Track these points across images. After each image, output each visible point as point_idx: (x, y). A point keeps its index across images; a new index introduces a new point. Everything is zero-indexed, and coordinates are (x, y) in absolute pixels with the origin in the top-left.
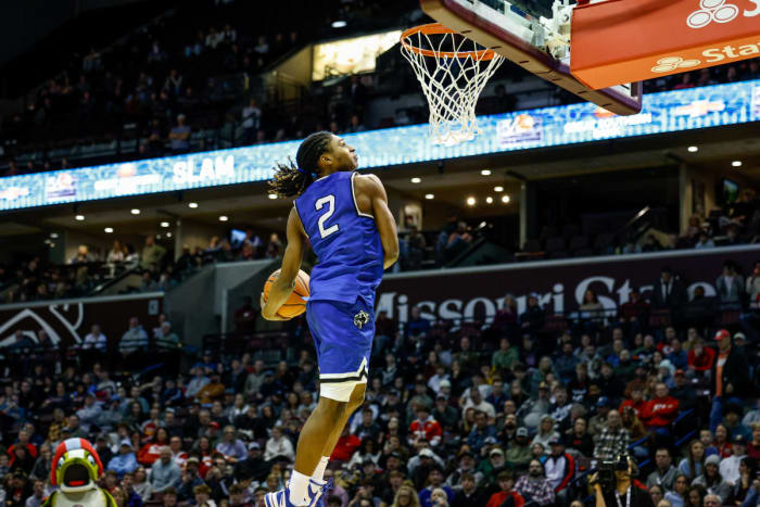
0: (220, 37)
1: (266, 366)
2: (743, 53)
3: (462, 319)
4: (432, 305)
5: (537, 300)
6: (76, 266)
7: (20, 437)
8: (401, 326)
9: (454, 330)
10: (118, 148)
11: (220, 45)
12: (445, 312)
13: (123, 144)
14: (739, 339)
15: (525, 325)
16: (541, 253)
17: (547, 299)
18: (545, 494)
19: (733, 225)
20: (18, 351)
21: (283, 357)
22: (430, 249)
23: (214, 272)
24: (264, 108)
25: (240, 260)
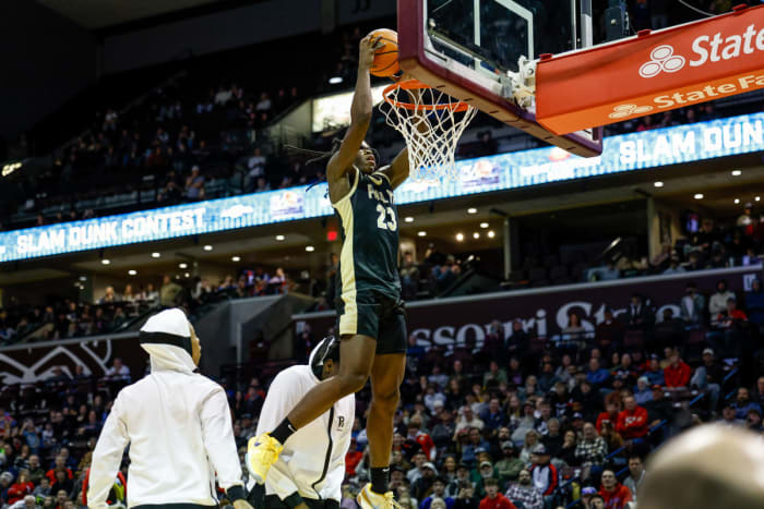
0: (227, 96)
4: (427, 332)
5: (521, 325)
6: (105, 306)
7: (57, 462)
9: (447, 354)
10: (139, 198)
11: (229, 103)
12: (438, 338)
13: (143, 194)
14: (708, 354)
15: (513, 347)
16: (525, 282)
17: (531, 323)
18: (535, 501)
19: (697, 252)
20: (53, 384)
22: (424, 281)
23: (230, 306)
24: (270, 157)
25: (252, 295)
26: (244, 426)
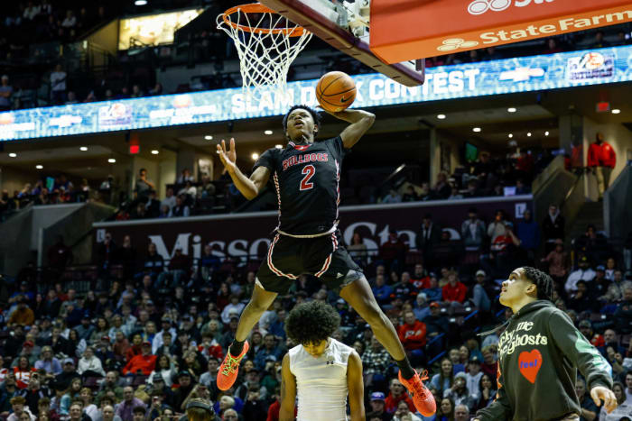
0: (36, 11)
1: (78, 295)
2: (514, 37)
3: (248, 256)
4: (222, 244)
8: (195, 262)
9: (241, 265)
11: (37, 17)
12: (233, 250)
14: (480, 275)
19: (473, 180)
21: (93, 288)
22: (220, 196)
23: (32, 212)
25: (55, 203)
26: (43, 326)
